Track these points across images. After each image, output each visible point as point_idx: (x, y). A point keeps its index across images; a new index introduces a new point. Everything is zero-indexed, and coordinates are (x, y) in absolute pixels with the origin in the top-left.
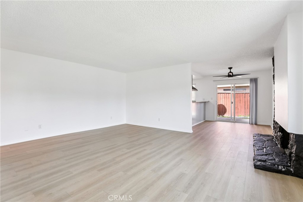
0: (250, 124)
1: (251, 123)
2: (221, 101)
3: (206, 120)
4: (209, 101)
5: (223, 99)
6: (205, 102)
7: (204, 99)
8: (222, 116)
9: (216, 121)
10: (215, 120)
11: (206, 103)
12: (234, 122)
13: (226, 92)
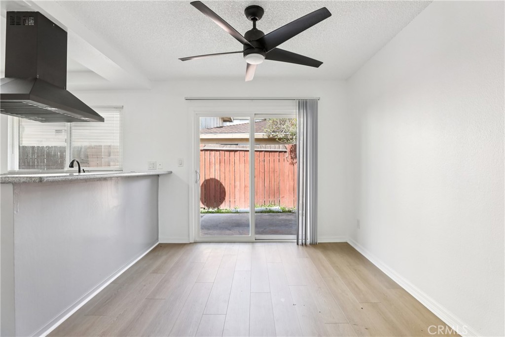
0: (298, 244)
1: (300, 241)
2: (213, 170)
3: (162, 240)
4: (171, 172)
5: (217, 166)
6: (158, 175)
7: (153, 165)
8: (216, 209)
9: (196, 243)
10: (192, 241)
11: (160, 178)
12: (253, 242)
13: (225, 148)
